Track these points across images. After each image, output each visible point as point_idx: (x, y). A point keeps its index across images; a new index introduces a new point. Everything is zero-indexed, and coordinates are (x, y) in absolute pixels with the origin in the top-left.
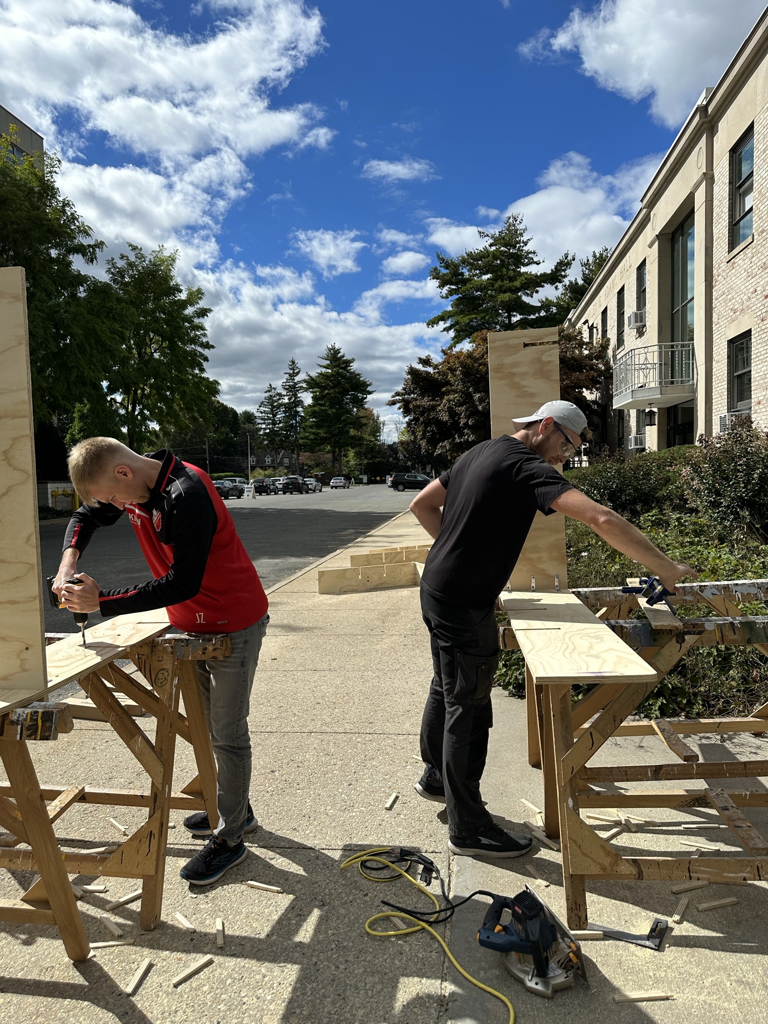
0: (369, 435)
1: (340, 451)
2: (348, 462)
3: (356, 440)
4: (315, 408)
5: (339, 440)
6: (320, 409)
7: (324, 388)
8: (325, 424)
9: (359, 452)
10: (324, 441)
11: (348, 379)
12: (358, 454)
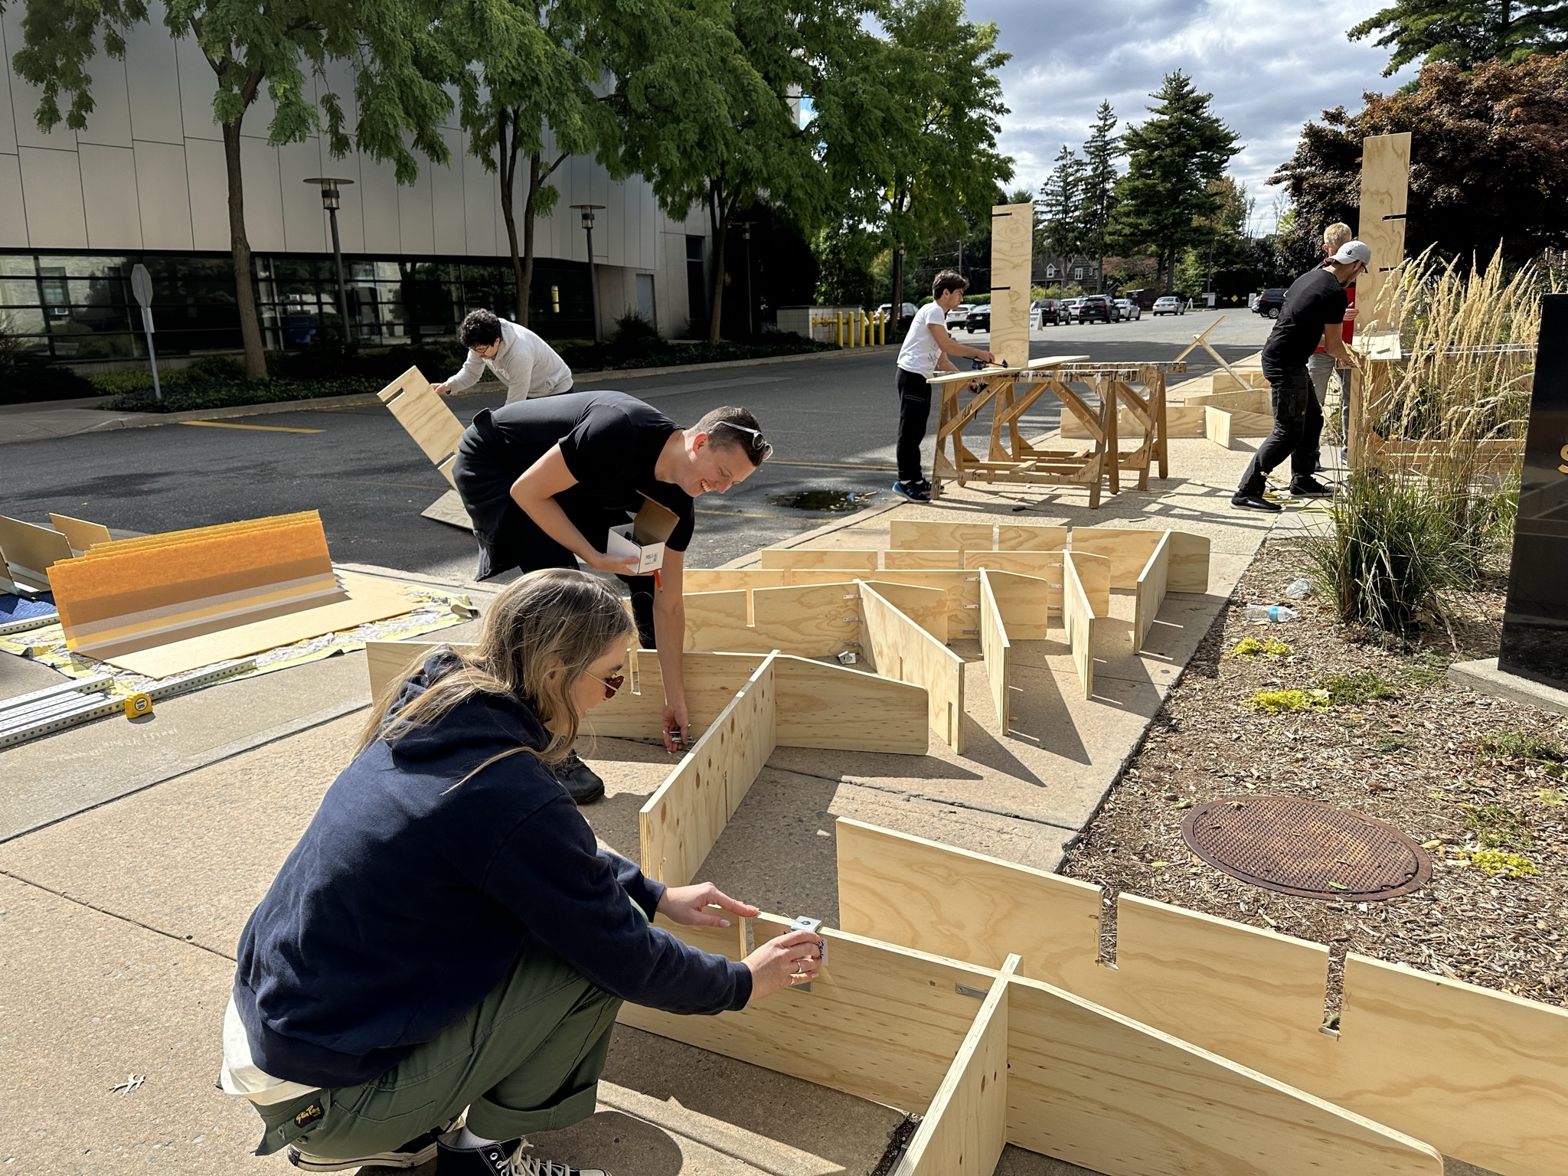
0: (1225, 225)
1: (1172, 254)
2: (1183, 271)
3: (1202, 234)
4: (1137, 183)
5: (1173, 234)
6: (1145, 184)
7: (1156, 147)
8: (1151, 209)
9: (1205, 253)
10: (1147, 235)
11: (1198, 129)
12: (1202, 258)
